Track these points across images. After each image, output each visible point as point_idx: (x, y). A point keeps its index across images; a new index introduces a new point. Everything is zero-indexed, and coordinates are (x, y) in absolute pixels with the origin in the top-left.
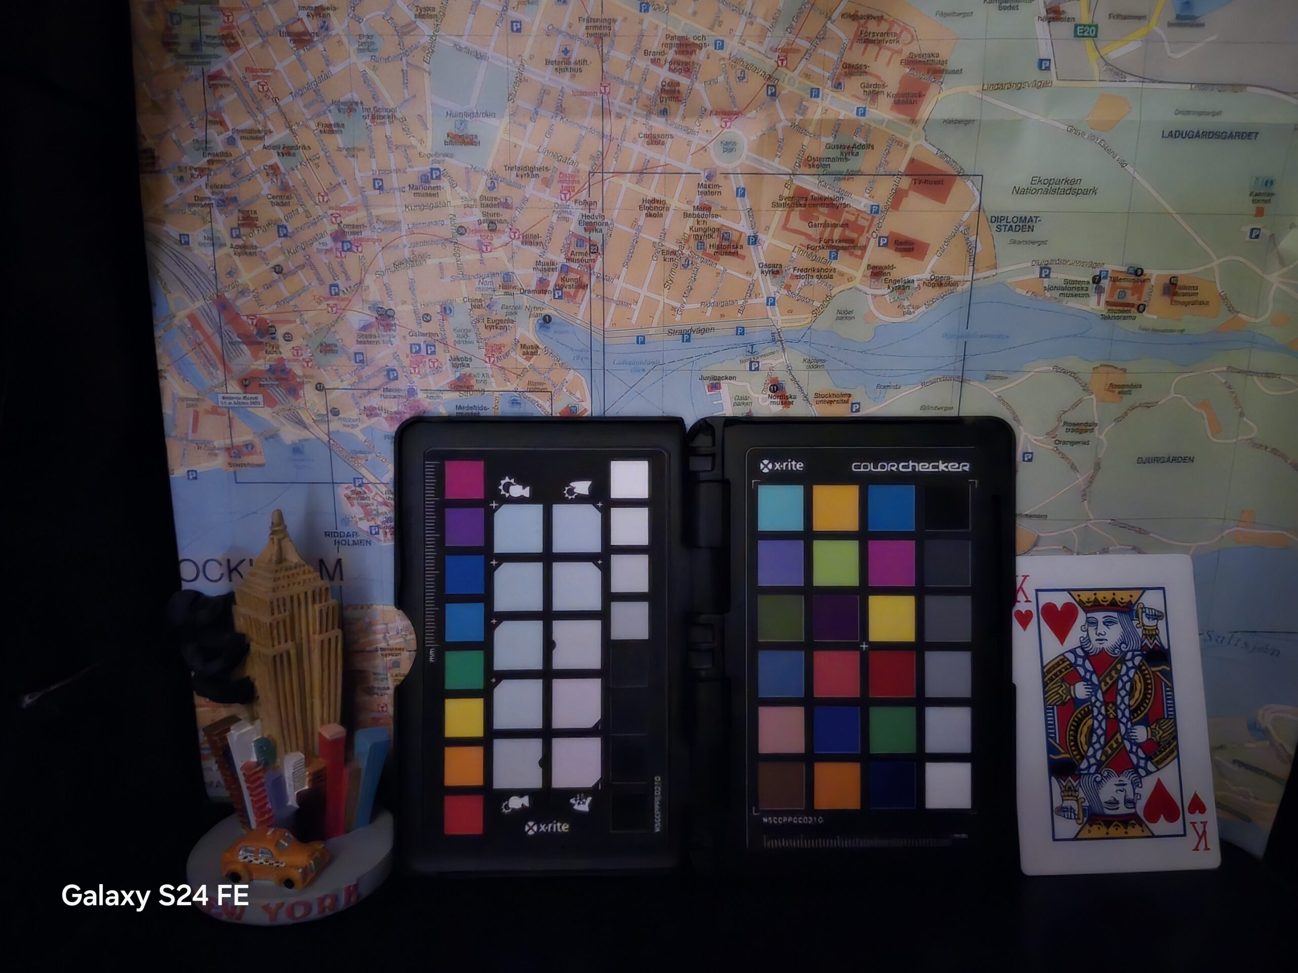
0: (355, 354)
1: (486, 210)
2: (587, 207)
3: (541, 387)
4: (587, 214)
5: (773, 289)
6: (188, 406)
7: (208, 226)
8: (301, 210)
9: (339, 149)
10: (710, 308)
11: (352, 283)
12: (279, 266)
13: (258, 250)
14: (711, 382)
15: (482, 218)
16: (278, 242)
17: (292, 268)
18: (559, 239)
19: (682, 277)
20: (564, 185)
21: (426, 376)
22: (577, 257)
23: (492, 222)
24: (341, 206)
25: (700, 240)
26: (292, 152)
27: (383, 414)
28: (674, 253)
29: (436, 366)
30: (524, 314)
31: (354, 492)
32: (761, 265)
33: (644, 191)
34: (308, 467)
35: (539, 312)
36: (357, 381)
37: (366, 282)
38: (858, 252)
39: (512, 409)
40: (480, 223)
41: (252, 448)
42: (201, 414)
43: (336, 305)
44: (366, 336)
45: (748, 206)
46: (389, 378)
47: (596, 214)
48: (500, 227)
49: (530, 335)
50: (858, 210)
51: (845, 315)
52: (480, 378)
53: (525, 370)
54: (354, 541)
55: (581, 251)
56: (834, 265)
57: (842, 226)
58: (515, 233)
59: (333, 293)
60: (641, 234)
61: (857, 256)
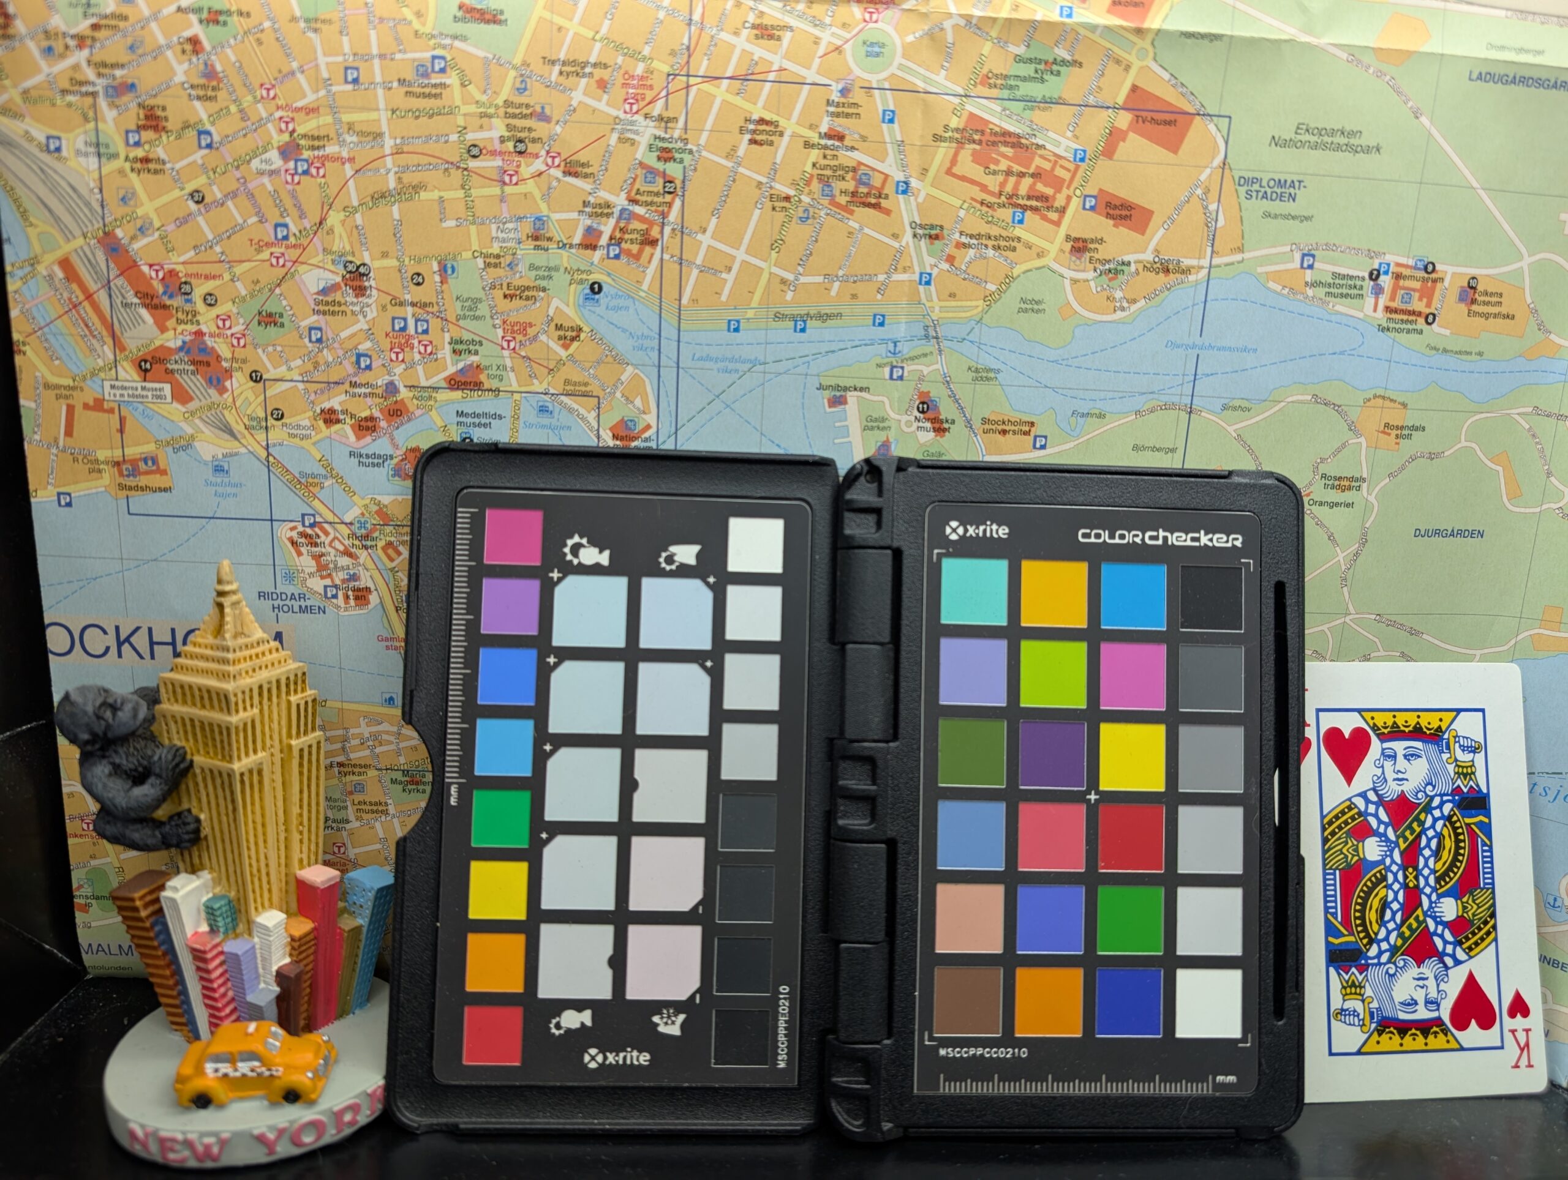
0: (311, 329)
1: (511, 121)
2: (663, 124)
3: (583, 388)
4: (663, 135)
5: (929, 260)
6: (58, 397)
7: (92, 125)
8: (233, 108)
9: (294, 19)
10: (837, 285)
11: (307, 223)
12: (197, 191)
13: (168, 166)
14: (834, 394)
15: (506, 134)
16: (199, 156)
17: (219, 195)
18: (620, 169)
19: (799, 235)
20: (631, 91)
21: (412, 365)
22: (645, 198)
23: (521, 141)
24: (294, 105)
25: (824, 181)
26: (221, 18)
27: (348, 420)
28: (787, 198)
29: (429, 351)
30: (562, 279)
31: (303, 535)
32: (913, 225)
33: (747, 106)
34: (235, 495)
35: (584, 276)
36: (312, 369)
37: (329, 222)
38: (1053, 216)
39: (539, 420)
40: (502, 140)
41: (154, 463)
42: (79, 410)
43: (283, 254)
44: (327, 303)
45: (899, 138)
46: (359, 367)
47: (676, 134)
48: (532, 148)
49: (570, 312)
50: (1055, 155)
51: (1032, 306)
52: (493, 372)
53: (560, 362)
54: (300, 607)
55: (651, 189)
56: (1018, 231)
57: (1033, 175)
58: (554, 158)
59: (280, 236)
60: (741, 170)
61: (1051, 222)
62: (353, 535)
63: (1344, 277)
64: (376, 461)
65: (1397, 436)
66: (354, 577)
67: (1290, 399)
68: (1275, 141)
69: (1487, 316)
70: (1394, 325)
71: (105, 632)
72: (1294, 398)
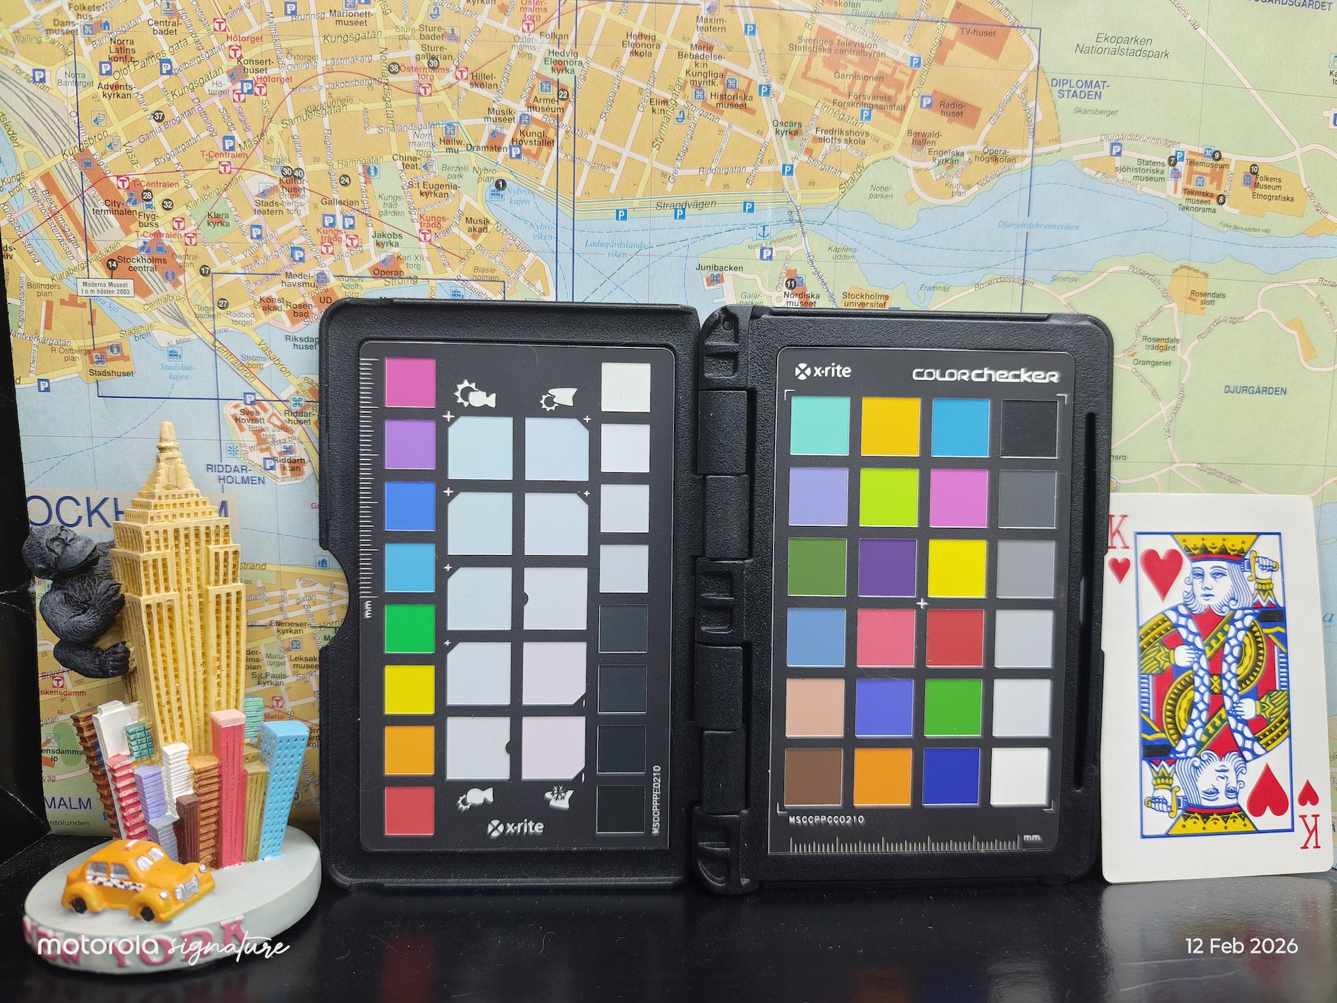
0: (253, 226)
1: (425, 42)
2: (556, 40)
3: (490, 274)
4: (556, 49)
5: (790, 154)
6: (39, 295)
7: (70, 59)
8: (190, 40)
10: (711, 176)
11: (250, 135)
12: (159, 111)
13: (135, 91)
14: (710, 273)
15: (421, 53)
16: (161, 81)
17: (176, 114)
18: (520, 79)
19: (676, 133)
20: (528, 14)
21: (340, 258)
22: (541, 105)
23: (433, 58)
24: (241, 36)
25: (698, 86)
27: (284, 308)
28: (665, 102)
29: (355, 244)
30: (470, 177)
31: (245, 412)
32: (776, 123)
33: (627, 23)
34: (187, 378)
35: (490, 174)
36: (253, 262)
37: (269, 133)
38: (897, 113)
40: (418, 58)
41: (118, 351)
42: (56, 305)
43: (229, 163)
44: (267, 204)
45: (760, 48)
46: (295, 260)
47: (567, 50)
49: (478, 206)
50: (894, 61)
51: (881, 192)
52: (412, 261)
53: (470, 251)
54: (243, 477)
55: (547, 97)
56: (866, 127)
57: (876, 79)
58: (461, 71)
59: (227, 148)
60: (624, 78)
61: (895, 118)
62: (289, 411)
63: (1148, 163)
64: (309, 344)
65: (1202, 302)
66: (289, 450)
67: (1111, 270)
68: (1080, 49)
69: (1270, 198)
70: (1191, 205)
71: (78, 504)
72: (1115, 269)
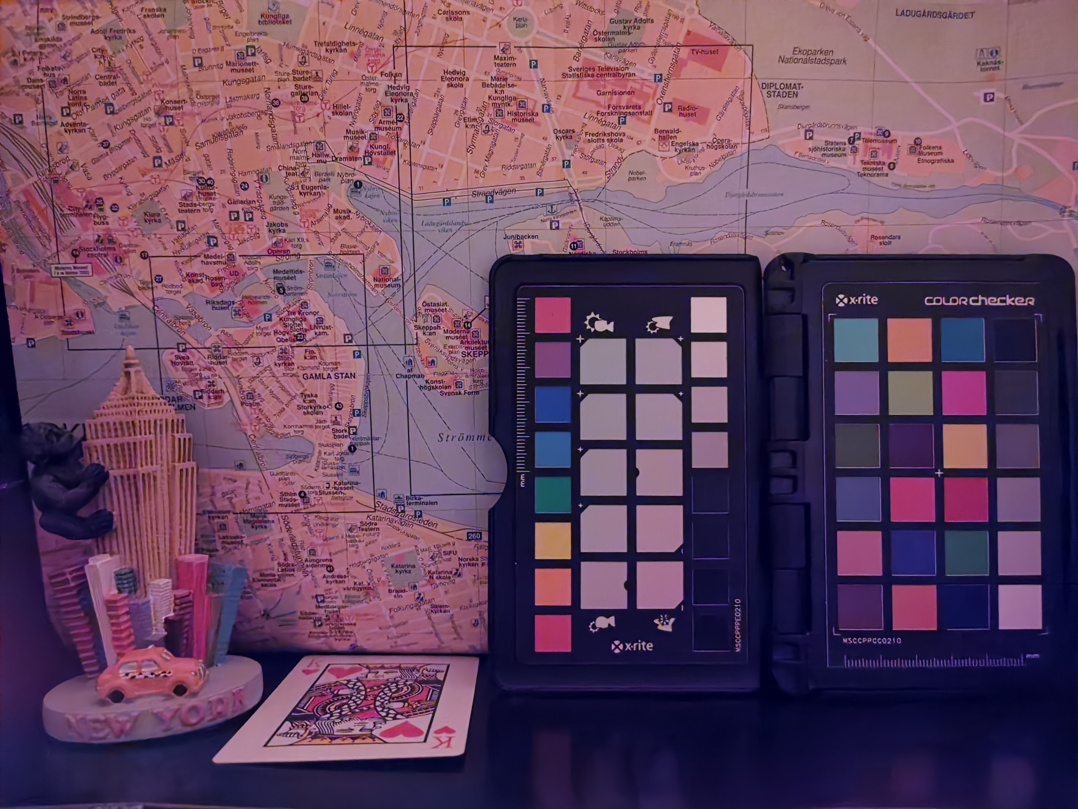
0: (178, 222)
1: (299, 83)
2: (393, 78)
3: (353, 249)
4: (393, 85)
5: (568, 152)
6: (26, 277)
7: (40, 106)
8: (126, 88)
9: (161, 32)
10: (511, 171)
11: (173, 156)
12: (105, 141)
13: (88, 127)
14: (513, 242)
15: (295, 91)
16: (106, 119)
17: (119, 143)
18: (367, 108)
19: (484, 141)
20: (371, 59)
21: (244, 242)
22: (385, 126)
23: (304, 95)
24: (163, 83)
25: (497, 107)
26: (118, 35)
27: (204, 280)
28: (475, 119)
29: (254, 232)
30: (335, 180)
32: (556, 131)
33: (445, 63)
34: (134, 333)
36: (179, 248)
37: (187, 153)
38: (646, 117)
39: (327, 272)
40: (293, 94)
41: (82, 316)
42: (38, 285)
43: (159, 176)
44: (188, 205)
45: (541, 77)
46: (210, 245)
47: (402, 85)
48: (312, 98)
49: (342, 201)
50: (642, 79)
51: (637, 176)
52: (296, 243)
53: (338, 234)
54: (178, 404)
55: (388, 120)
56: (623, 129)
57: (629, 93)
58: (326, 104)
59: (156, 165)
60: (444, 103)
61: (643, 121)
62: (211, 356)
63: (832, 143)
64: (224, 306)
65: (881, 244)
66: (213, 384)
67: (808, 224)
68: (781, 59)
69: (931, 162)
70: (867, 172)
72: (811, 223)
